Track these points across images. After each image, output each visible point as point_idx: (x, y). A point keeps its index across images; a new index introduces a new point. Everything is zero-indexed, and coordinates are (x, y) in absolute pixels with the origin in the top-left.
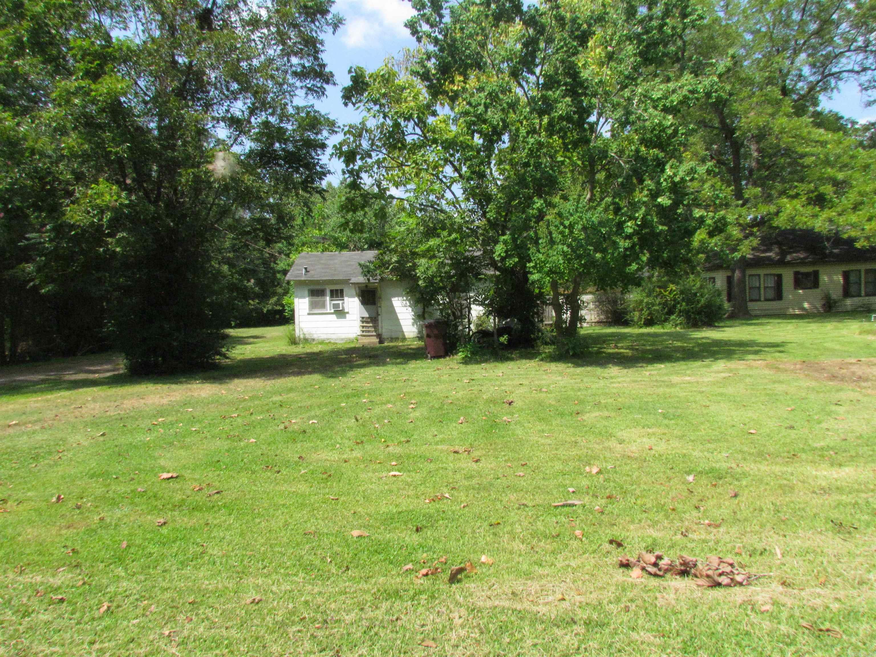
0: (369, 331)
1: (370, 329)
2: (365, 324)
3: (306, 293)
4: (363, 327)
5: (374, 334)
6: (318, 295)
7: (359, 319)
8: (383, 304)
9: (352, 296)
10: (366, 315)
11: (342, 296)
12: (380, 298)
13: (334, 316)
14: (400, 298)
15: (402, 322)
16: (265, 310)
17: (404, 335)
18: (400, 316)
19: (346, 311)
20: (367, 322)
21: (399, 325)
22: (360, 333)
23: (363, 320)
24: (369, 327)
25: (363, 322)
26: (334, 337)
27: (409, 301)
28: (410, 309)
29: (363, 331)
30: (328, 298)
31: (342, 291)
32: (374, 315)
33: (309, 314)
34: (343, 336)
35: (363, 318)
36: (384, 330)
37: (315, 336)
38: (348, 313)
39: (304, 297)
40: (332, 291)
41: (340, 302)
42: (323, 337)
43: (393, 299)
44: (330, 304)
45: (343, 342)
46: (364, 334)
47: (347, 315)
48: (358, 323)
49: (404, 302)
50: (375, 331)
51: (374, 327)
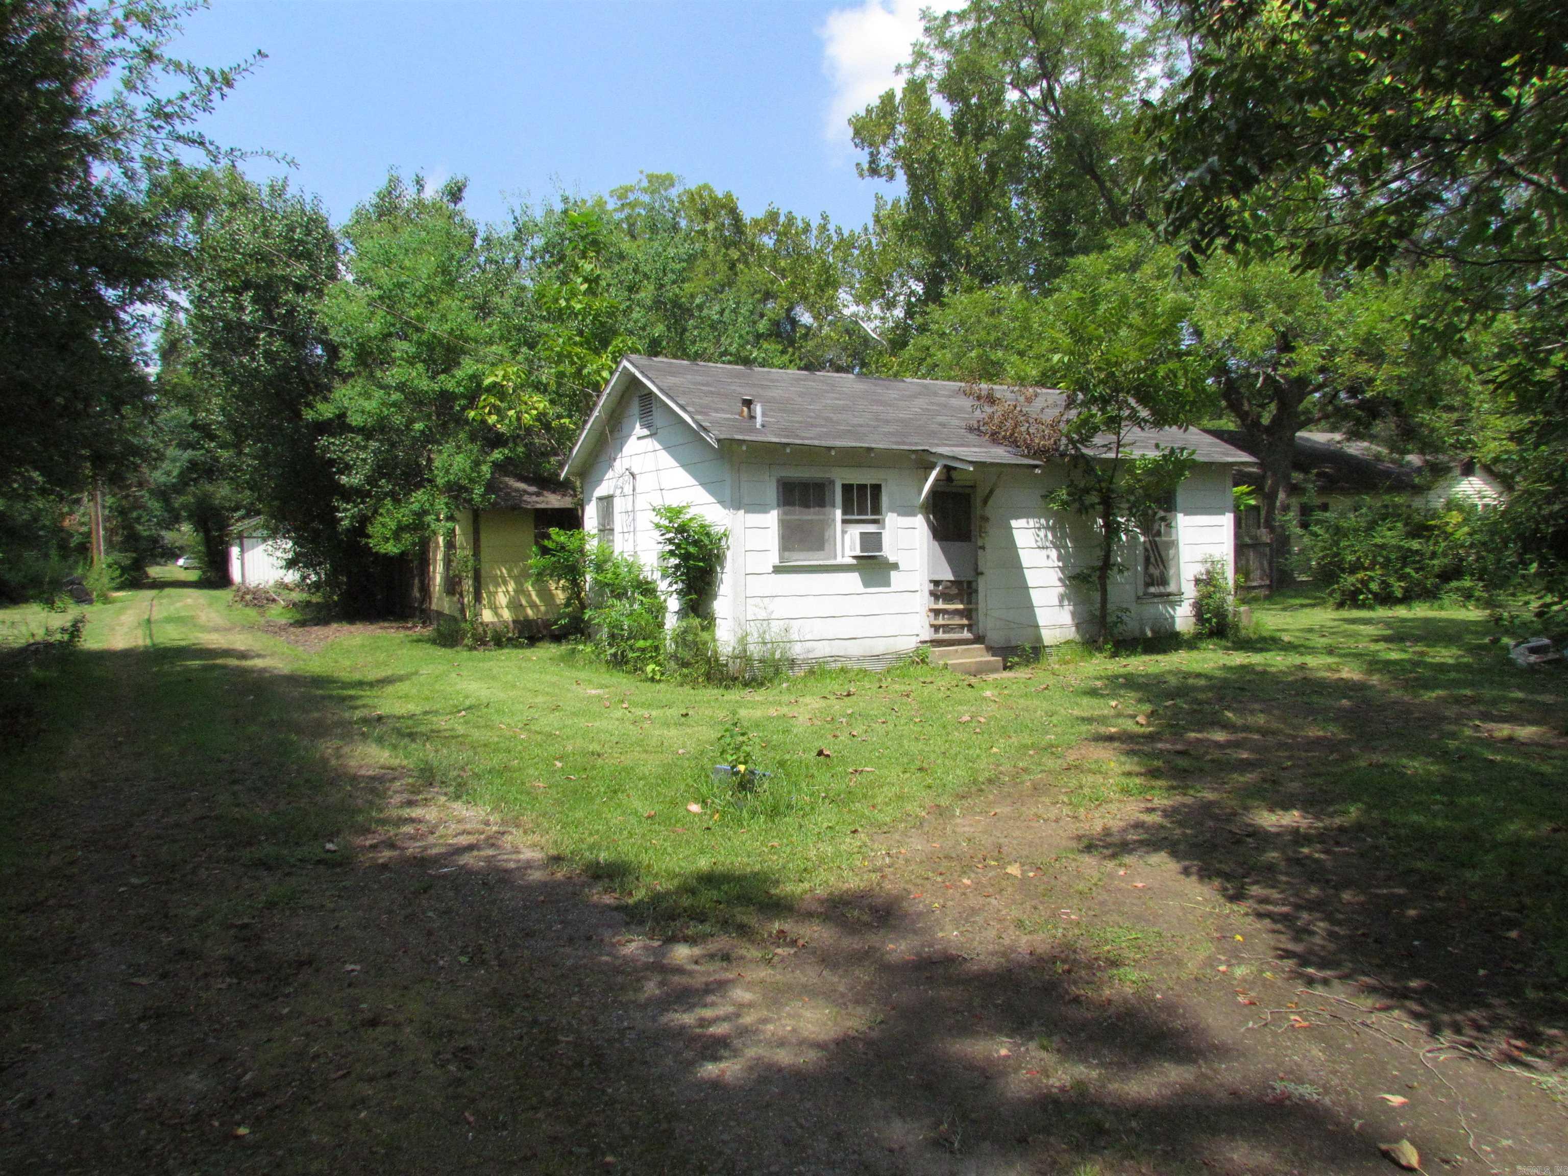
0: (951, 628)
1: (954, 620)
2: (941, 605)
3: (771, 492)
4: (937, 612)
5: (966, 635)
6: (806, 504)
7: (928, 587)
8: (991, 539)
9: (906, 511)
10: (948, 575)
11: (876, 509)
12: (985, 519)
13: (853, 580)
14: (1032, 523)
15: (1036, 597)
17: (1039, 639)
18: (1032, 578)
19: (890, 558)
20: (948, 598)
21: (1029, 607)
22: (927, 634)
23: (939, 591)
24: (948, 613)
25: (936, 597)
26: (854, 649)
27: (1052, 529)
28: (1054, 553)
29: (936, 628)
30: (838, 513)
31: (877, 489)
32: (968, 576)
33: (777, 570)
34: (880, 647)
35: (936, 583)
36: (995, 623)
37: (797, 651)
38: (895, 566)
39: (761, 508)
40: (847, 489)
41: (873, 529)
42: (822, 650)
43: (1014, 523)
44: (844, 532)
45: (879, 667)
46: (941, 635)
47: (893, 574)
48: (922, 602)
49: (1042, 533)
50: (970, 627)
51: (967, 614)
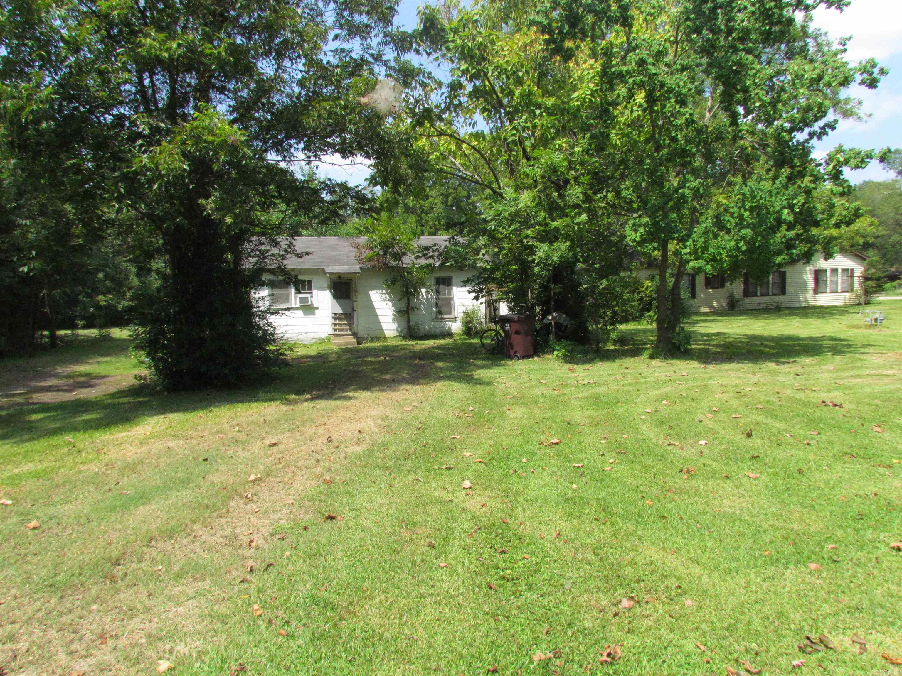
0: (342, 330)
1: (343, 327)
2: (337, 322)
4: (335, 325)
5: (349, 332)
6: (280, 287)
7: (331, 316)
8: (360, 298)
9: (322, 289)
10: (340, 311)
11: (310, 288)
12: (356, 291)
13: (300, 313)
14: (379, 292)
15: (381, 319)
16: (120, 307)
17: (384, 334)
18: (379, 312)
19: (315, 306)
20: (340, 319)
21: (379, 323)
22: (332, 332)
23: (336, 317)
24: (341, 325)
25: (335, 319)
26: (301, 337)
27: (389, 294)
28: (390, 304)
29: (336, 330)
30: (293, 291)
31: (310, 282)
32: (349, 311)
34: (311, 336)
35: (335, 314)
36: (360, 328)
38: (317, 308)
40: (297, 283)
41: (308, 295)
42: (287, 337)
43: (370, 292)
44: (295, 297)
45: (311, 343)
46: (337, 333)
47: (316, 311)
48: (330, 321)
49: (384, 296)
50: (350, 330)
51: (349, 325)
